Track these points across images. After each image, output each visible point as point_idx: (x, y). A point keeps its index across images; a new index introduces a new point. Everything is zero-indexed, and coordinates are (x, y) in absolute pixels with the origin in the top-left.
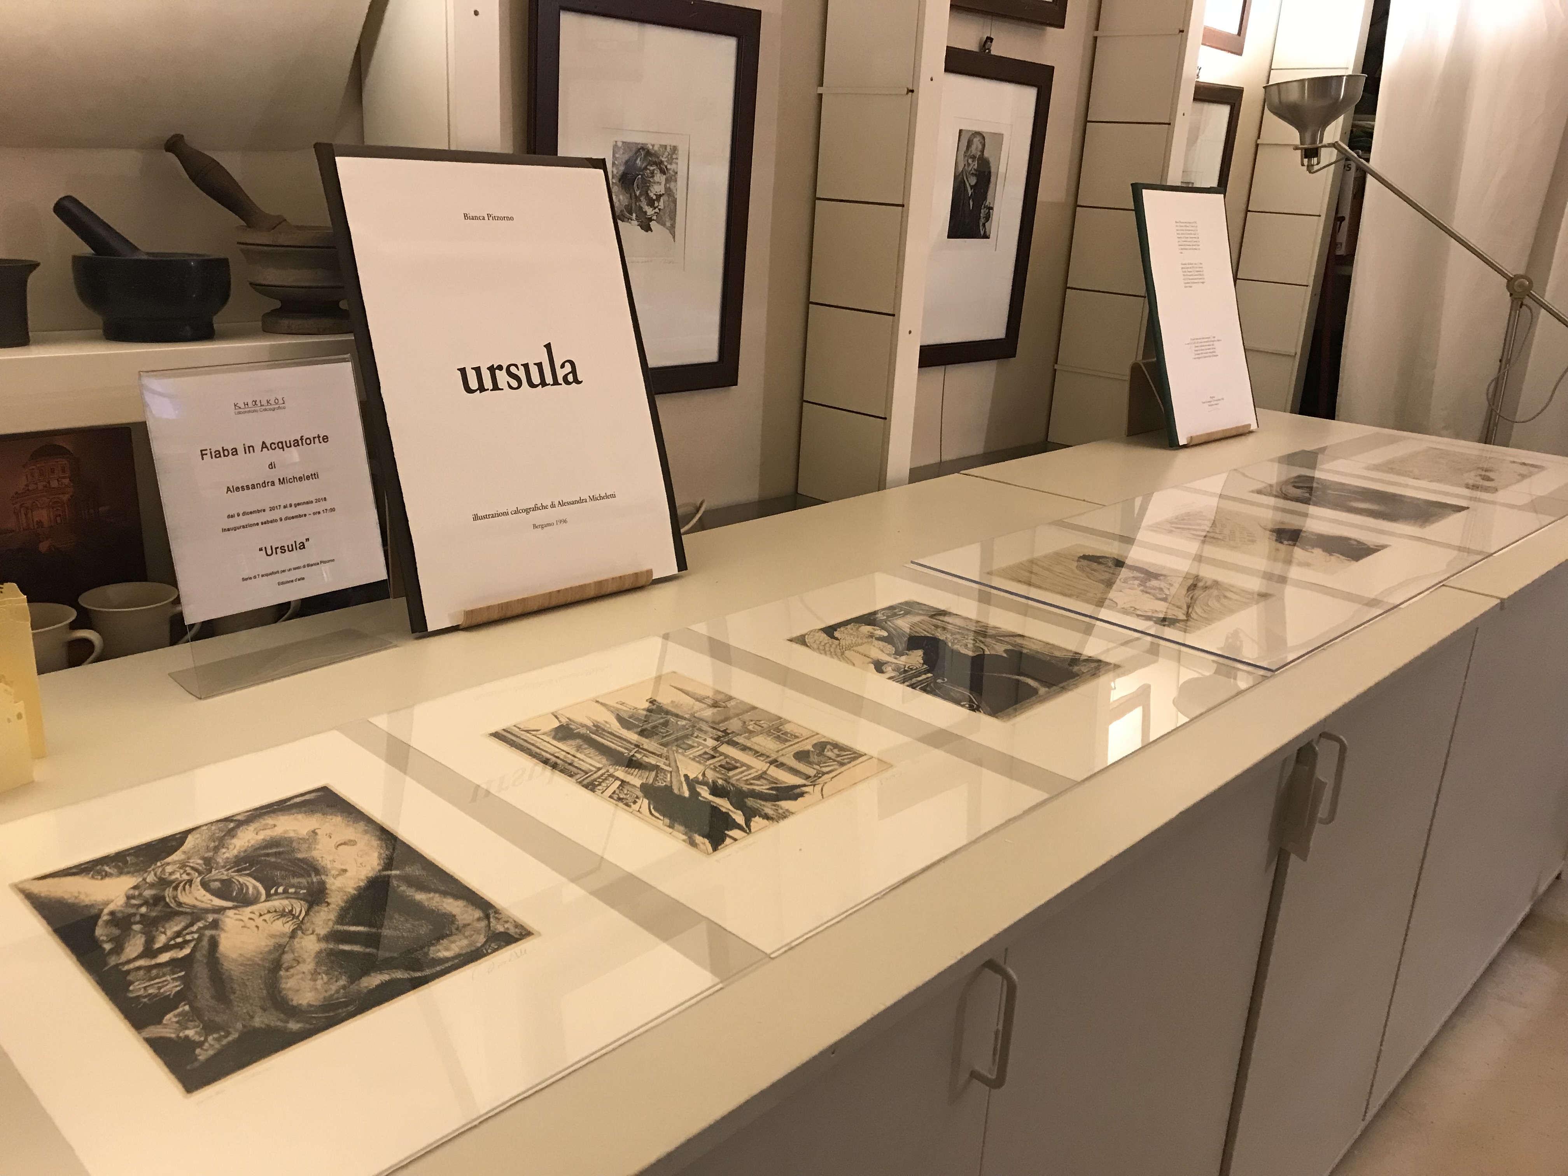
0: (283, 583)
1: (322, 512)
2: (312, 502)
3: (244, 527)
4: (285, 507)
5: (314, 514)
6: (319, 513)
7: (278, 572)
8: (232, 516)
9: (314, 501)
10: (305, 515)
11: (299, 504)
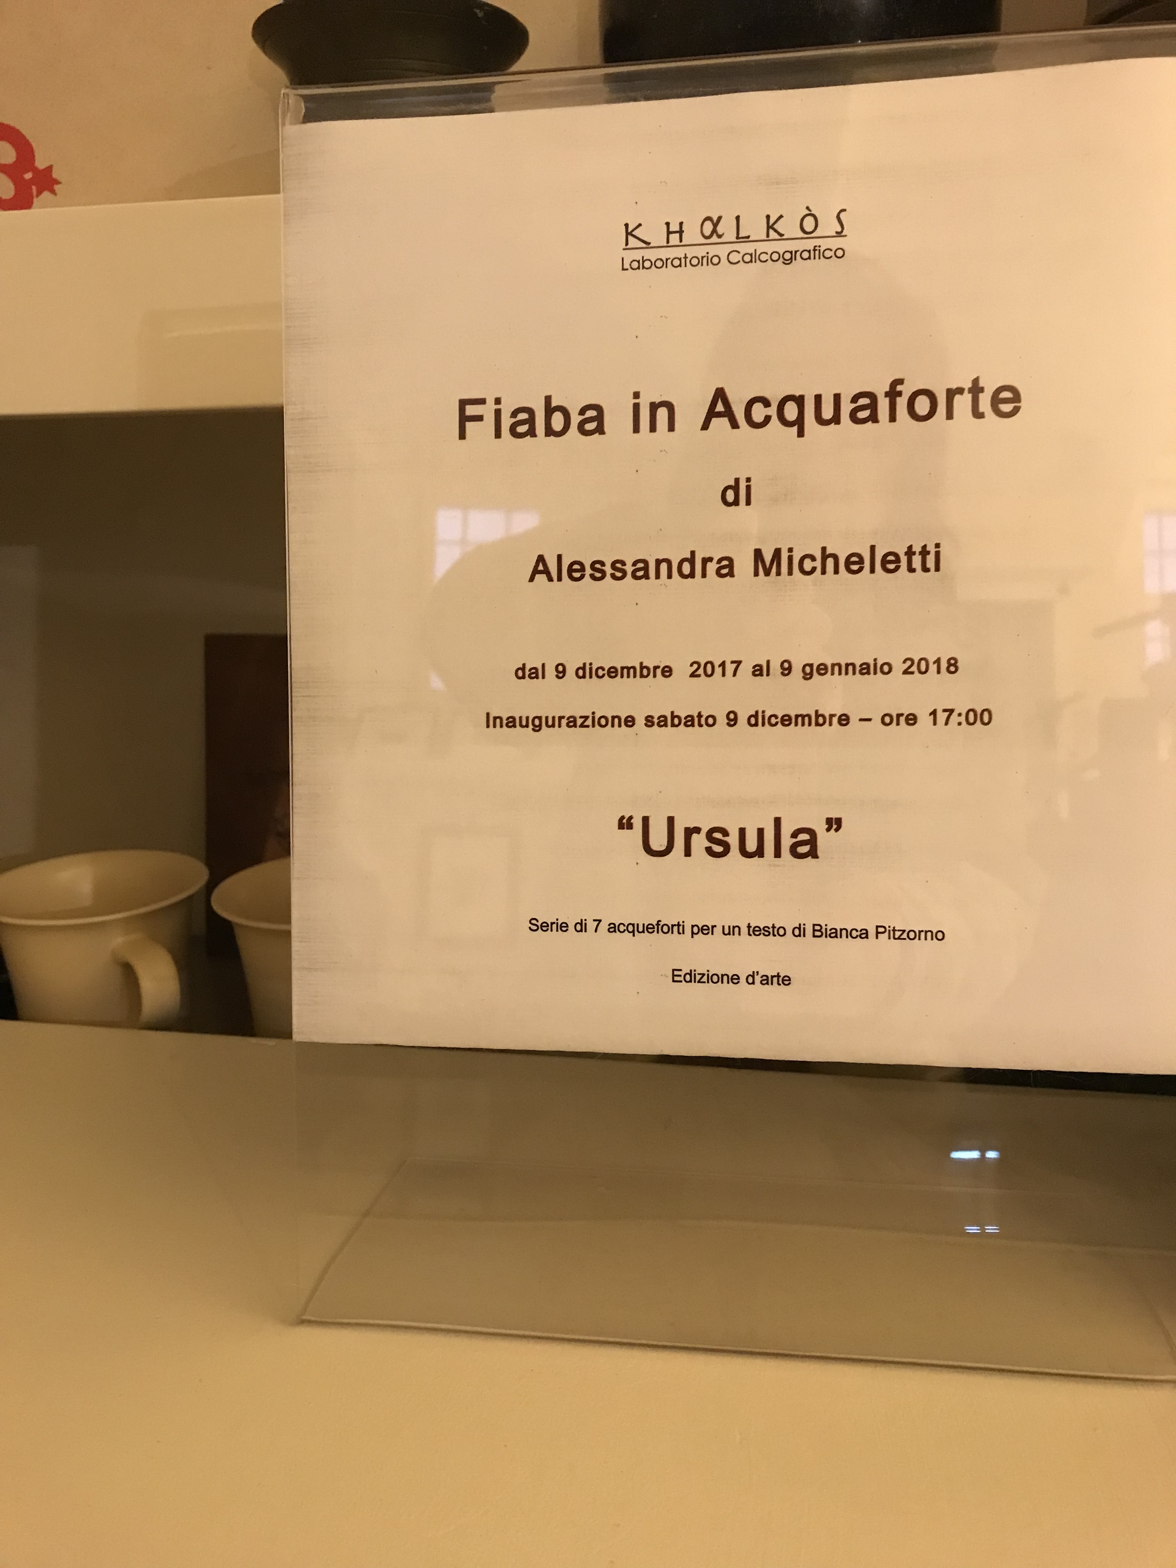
0: (692, 977)
1: (924, 719)
2: (886, 669)
3: (572, 722)
4: (758, 671)
5: (887, 720)
6: (912, 719)
7: (679, 927)
8: (535, 674)
9: (899, 667)
10: (844, 720)
11: (822, 669)
